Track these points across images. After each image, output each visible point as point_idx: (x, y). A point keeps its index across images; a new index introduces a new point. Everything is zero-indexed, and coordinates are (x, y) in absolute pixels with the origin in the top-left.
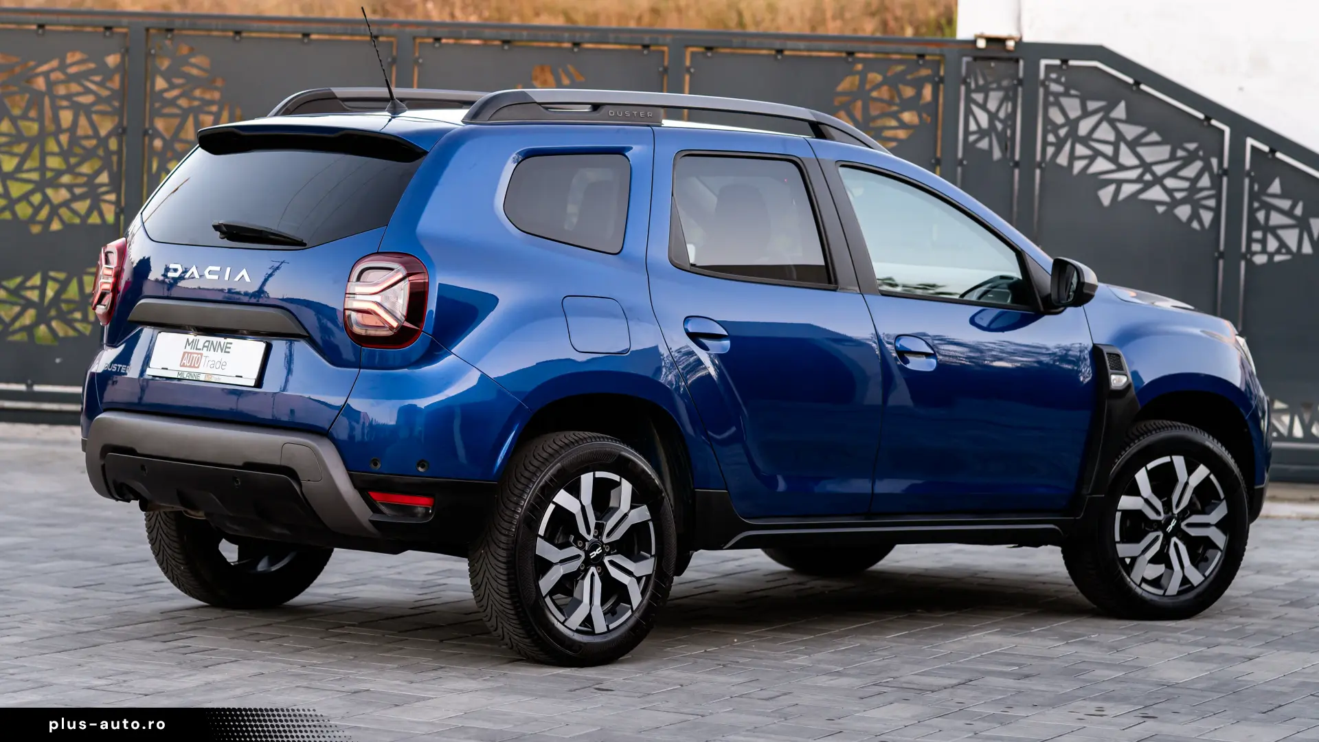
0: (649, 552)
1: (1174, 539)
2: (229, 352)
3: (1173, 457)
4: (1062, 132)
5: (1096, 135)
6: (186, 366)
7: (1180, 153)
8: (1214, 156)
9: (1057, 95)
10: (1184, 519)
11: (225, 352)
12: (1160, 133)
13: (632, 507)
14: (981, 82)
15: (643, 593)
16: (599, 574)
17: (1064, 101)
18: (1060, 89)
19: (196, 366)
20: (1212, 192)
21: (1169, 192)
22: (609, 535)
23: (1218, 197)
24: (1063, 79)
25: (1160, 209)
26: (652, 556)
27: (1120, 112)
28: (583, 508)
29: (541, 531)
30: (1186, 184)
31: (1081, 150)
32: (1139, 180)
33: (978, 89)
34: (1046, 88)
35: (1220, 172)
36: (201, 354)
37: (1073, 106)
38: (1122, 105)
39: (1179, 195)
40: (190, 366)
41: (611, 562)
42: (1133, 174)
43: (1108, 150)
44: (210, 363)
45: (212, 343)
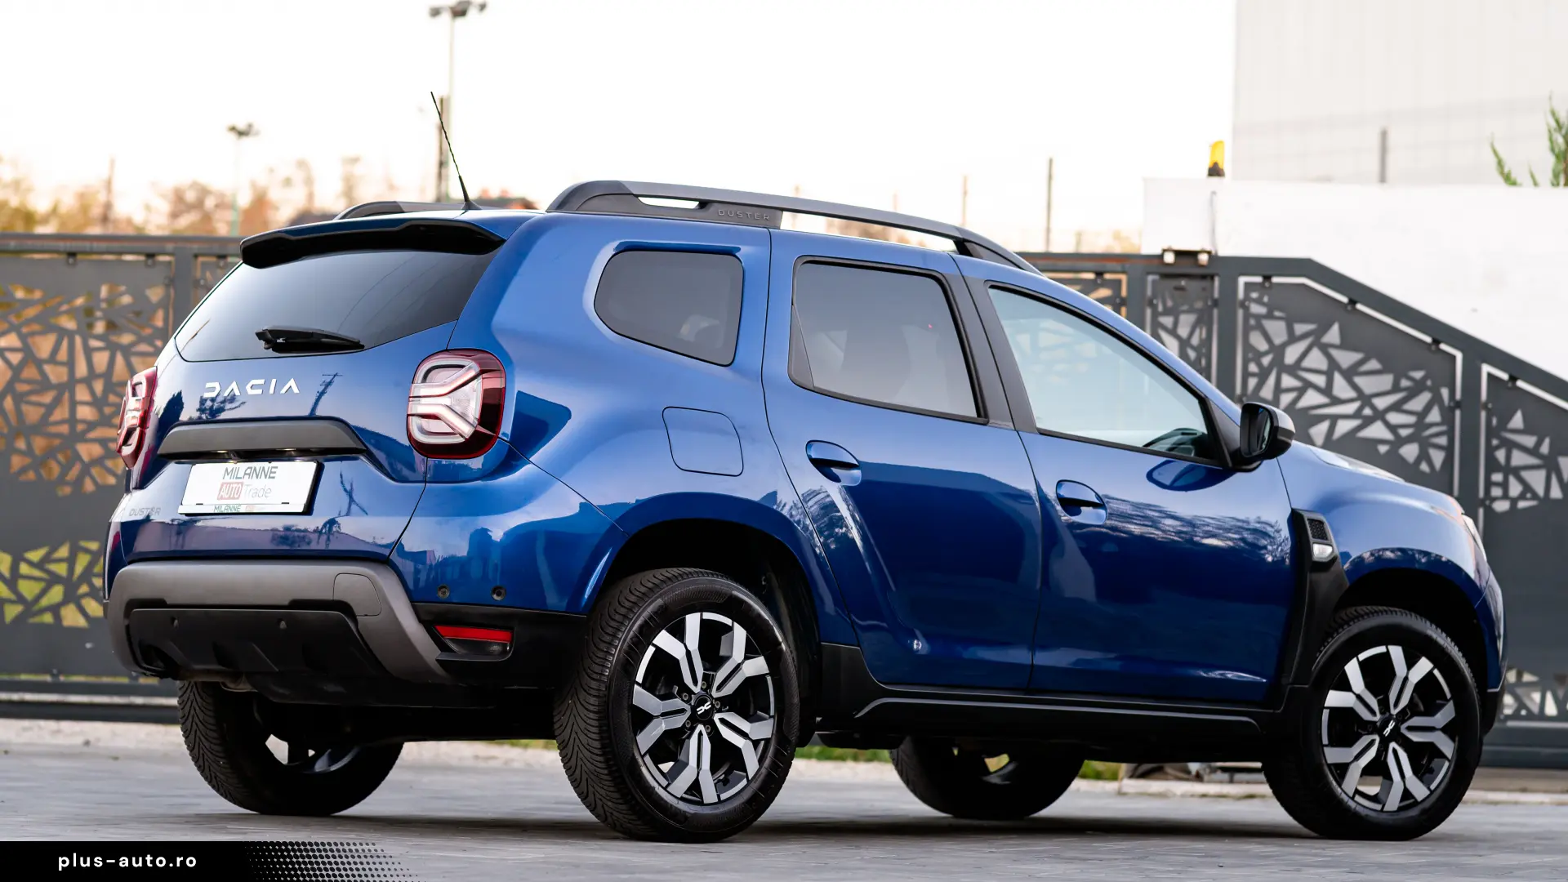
0: (768, 713)
1: (1393, 745)
2: (273, 478)
3: (1390, 647)
4: (1266, 361)
5: (1306, 363)
6: (225, 499)
7: (1405, 383)
8: (1445, 386)
9: (1258, 317)
10: (1404, 721)
11: (270, 477)
12: (1380, 361)
13: (746, 658)
14: (1170, 303)
15: (761, 761)
16: (708, 734)
17: (1269, 325)
18: (1262, 310)
19: (236, 496)
20: (1443, 428)
21: (1393, 428)
22: (719, 688)
23: (1450, 434)
24: (1266, 299)
25: (1383, 449)
26: (770, 717)
27: (1333, 335)
28: (688, 653)
29: (639, 678)
30: (1412, 419)
31: (1288, 381)
32: (1357, 415)
33: (1167, 312)
34: (1246, 309)
35: (1452, 404)
36: (242, 484)
37: (1277, 330)
38: (1336, 328)
39: (1404, 432)
40: (229, 498)
41: (723, 721)
42: (1351, 408)
43: (1320, 380)
44: (253, 491)
45: (255, 469)
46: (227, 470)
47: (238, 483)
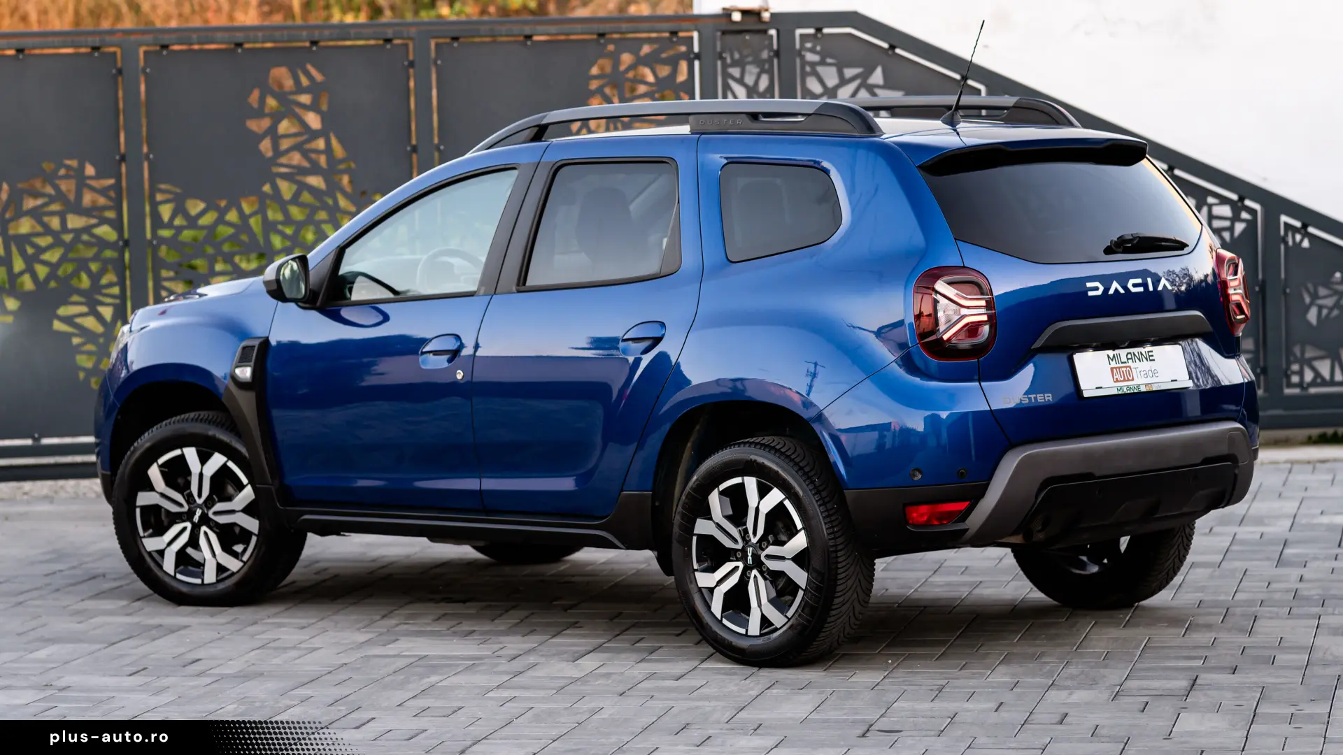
9: (813, 65)
14: (737, 56)
17: (821, 70)
18: (816, 58)
24: (818, 48)
27: (877, 77)
33: (734, 64)
34: (803, 58)
36: (1130, 367)
37: (830, 75)
38: (879, 70)
45: (1134, 354)
46: (1108, 356)
47: (1126, 367)
